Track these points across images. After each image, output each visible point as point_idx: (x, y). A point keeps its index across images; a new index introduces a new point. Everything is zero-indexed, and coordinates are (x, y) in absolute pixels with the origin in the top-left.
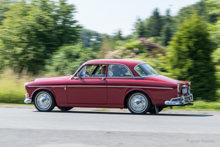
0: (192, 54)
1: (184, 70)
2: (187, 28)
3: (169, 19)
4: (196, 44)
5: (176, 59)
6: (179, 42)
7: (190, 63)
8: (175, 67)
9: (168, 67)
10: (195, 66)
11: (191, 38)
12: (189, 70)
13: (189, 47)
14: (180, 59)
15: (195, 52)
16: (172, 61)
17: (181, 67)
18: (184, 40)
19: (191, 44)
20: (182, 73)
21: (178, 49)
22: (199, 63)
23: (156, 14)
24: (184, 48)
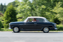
0: (11, 16)
1: (9, 20)
2: (9, 8)
3: (5, 6)
4: (12, 13)
5: (6, 17)
6: (7, 12)
7: (10, 18)
8: (6, 19)
9: (4, 19)
10: (12, 19)
11: (10, 11)
12: (10, 20)
13: (10, 14)
14: (7, 17)
15: (12, 15)
16: (5, 18)
17: (8, 19)
18: (8, 12)
19: (10, 13)
20: (8, 21)
21: (7, 14)
22: (13, 18)
23: (2, 5)
24: (8, 14)
